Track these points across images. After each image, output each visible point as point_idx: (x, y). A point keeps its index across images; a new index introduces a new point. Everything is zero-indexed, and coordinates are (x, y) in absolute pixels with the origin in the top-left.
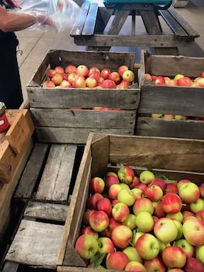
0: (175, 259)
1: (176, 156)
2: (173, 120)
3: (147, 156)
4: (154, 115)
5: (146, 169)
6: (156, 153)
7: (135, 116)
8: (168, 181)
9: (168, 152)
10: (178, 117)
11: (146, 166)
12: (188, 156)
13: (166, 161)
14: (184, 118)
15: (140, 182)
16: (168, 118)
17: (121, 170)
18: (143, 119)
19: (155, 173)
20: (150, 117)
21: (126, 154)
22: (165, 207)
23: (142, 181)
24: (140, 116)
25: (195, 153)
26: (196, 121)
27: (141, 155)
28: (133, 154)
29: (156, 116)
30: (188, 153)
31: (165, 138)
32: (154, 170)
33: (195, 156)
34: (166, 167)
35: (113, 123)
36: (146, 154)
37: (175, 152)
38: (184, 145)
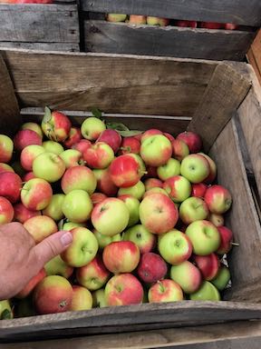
0: (120, 262)
1: (138, 89)
2: (144, 26)
3: (87, 92)
4: (112, 16)
5: (91, 114)
6: (103, 84)
7: (76, 15)
8: (128, 133)
9: (123, 82)
10: (152, 21)
11: (89, 109)
12: (156, 88)
13: (122, 100)
14: (161, 22)
15: (82, 138)
16: (136, 22)
17: (46, 119)
18: (93, 23)
19: (106, 121)
20: (106, 19)
21: (49, 89)
22: (114, 177)
23: (85, 136)
24: (88, 19)
25: (168, 84)
26: (180, 29)
27: (76, 90)
28: (63, 88)
29: (115, 19)
30: (157, 83)
31: (114, 55)
32: (103, 115)
33: (169, 88)
34: (124, 108)
35: (39, 31)
36: (84, 88)
37: (134, 82)
38: (150, 68)
